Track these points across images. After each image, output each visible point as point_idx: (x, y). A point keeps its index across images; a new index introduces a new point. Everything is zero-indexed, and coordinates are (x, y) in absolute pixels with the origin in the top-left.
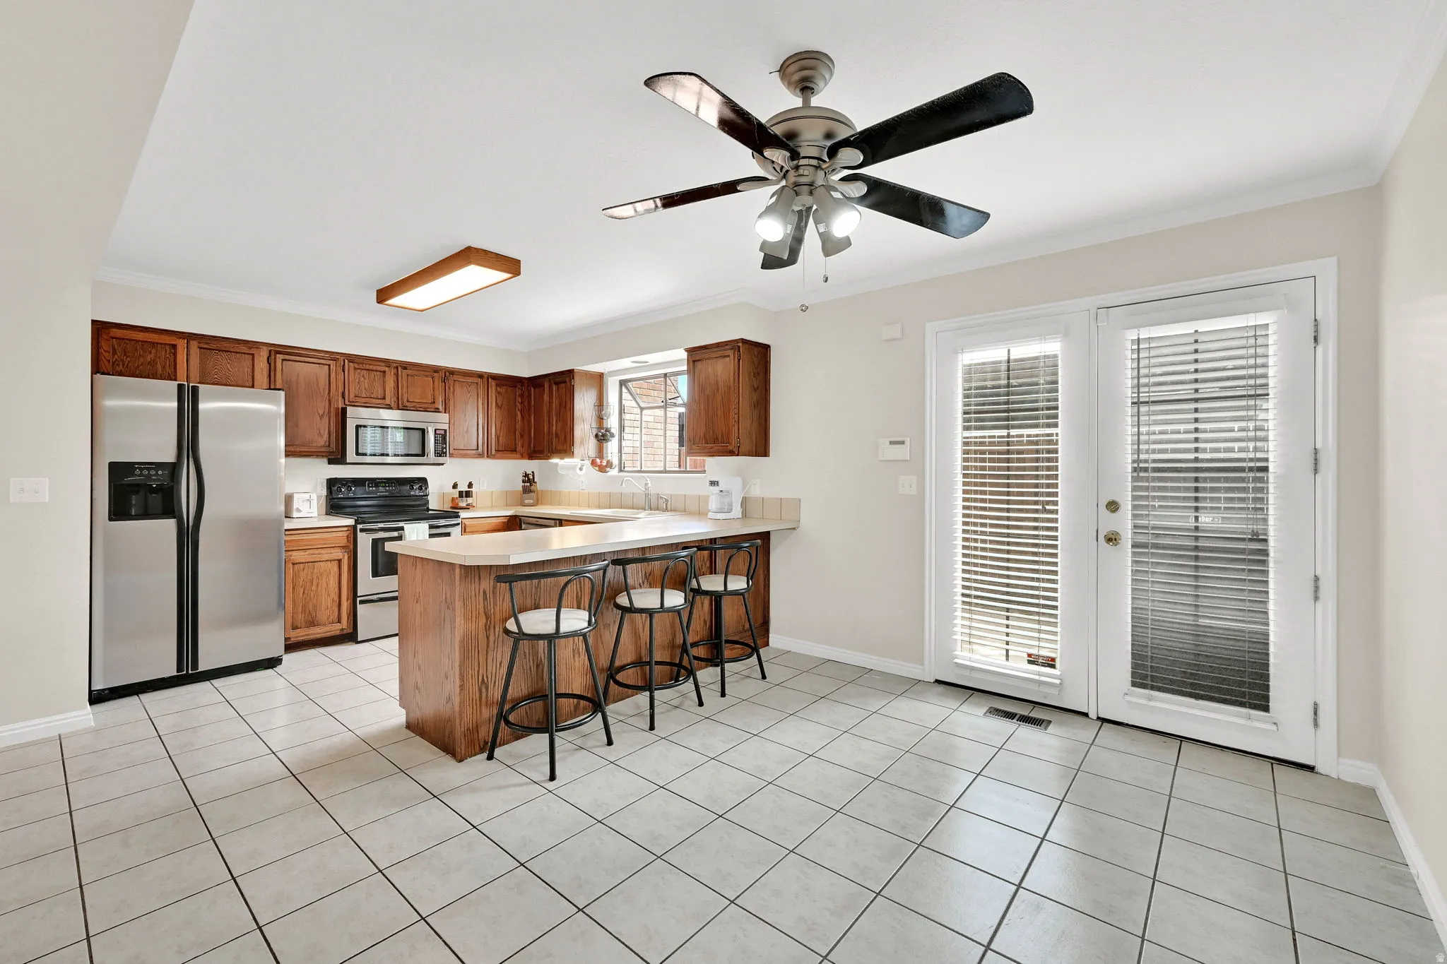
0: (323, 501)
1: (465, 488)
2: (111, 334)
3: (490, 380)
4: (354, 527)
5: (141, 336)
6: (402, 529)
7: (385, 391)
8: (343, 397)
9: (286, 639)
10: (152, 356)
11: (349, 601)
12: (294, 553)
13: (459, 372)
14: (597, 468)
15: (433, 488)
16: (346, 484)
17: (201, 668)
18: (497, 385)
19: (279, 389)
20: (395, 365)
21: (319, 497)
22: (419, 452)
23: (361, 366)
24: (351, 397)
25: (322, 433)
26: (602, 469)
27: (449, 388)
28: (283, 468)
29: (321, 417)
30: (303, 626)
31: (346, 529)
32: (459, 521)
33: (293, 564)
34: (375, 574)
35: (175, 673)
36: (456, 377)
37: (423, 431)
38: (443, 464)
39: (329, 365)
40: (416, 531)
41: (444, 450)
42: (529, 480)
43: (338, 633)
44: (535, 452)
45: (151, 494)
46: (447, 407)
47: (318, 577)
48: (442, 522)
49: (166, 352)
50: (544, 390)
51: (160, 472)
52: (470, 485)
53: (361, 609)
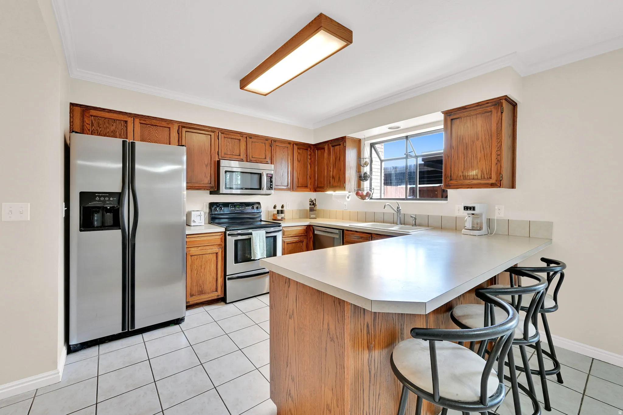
0: (207, 214)
1: (280, 209)
2: (91, 114)
3: (294, 145)
4: (225, 233)
5: (107, 115)
6: (251, 234)
7: (240, 151)
8: (218, 155)
9: (187, 302)
10: (114, 127)
11: (222, 278)
12: (193, 249)
13: (279, 141)
14: (360, 197)
15: (263, 209)
16: (219, 206)
17: (137, 327)
18: (298, 149)
19: (183, 146)
20: (246, 136)
21: (205, 213)
22: (258, 187)
23: (227, 136)
24: (223, 154)
25: (207, 176)
26: (363, 197)
27: (274, 150)
28: (185, 196)
29: (207, 166)
30: (197, 294)
31: (220, 234)
32: (281, 228)
33: (191, 256)
34: (236, 261)
35: (121, 331)
36: (277, 144)
37: (260, 175)
38: (270, 194)
39: (211, 135)
40: (259, 235)
41: (272, 186)
42: (313, 203)
43: (216, 298)
44: (318, 188)
45: (106, 213)
46: (272, 161)
47: (205, 264)
48: (272, 229)
49: (121, 125)
50: (325, 151)
51: (111, 199)
52: (282, 207)
53: (228, 282)
